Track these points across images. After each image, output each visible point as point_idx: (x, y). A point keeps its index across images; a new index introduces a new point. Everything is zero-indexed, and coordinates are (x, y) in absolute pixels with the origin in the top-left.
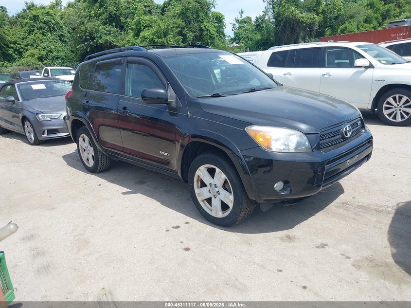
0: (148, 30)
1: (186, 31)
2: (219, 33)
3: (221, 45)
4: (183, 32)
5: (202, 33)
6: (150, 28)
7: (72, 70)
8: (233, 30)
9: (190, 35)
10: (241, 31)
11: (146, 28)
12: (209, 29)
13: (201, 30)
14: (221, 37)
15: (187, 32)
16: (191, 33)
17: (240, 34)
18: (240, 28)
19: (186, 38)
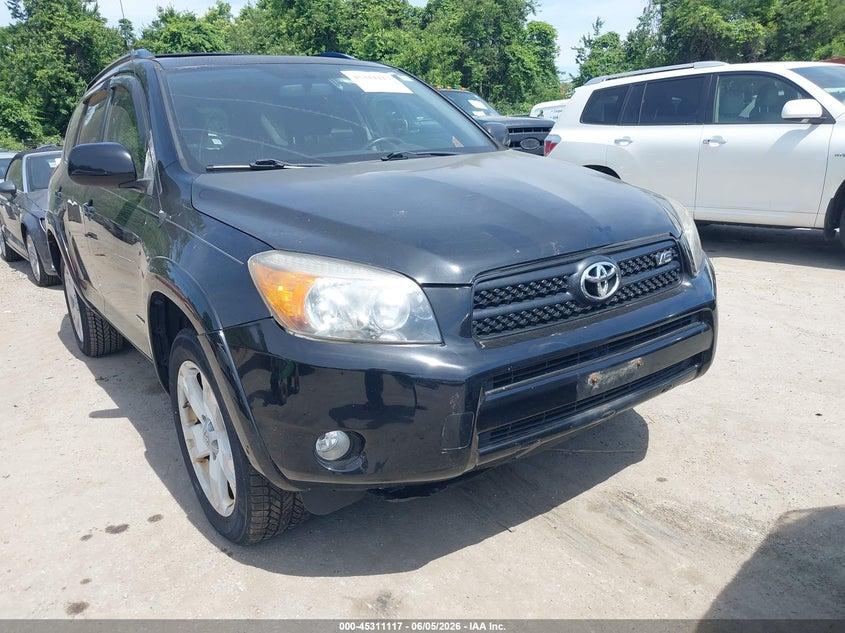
0: (390, 59)
1: (470, 62)
2: (544, 68)
3: (548, 91)
4: (465, 65)
5: (507, 67)
6: (393, 56)
7: (214, 137)
8: (578, 62)
9: (479, 71)
10: (595, 63)
11: (387, 56)
12: (522, 57)
13: (505, 60)
14: (547, 74)
15: (473, 63)
16: (481, 67)
17: (593, 69)
18: (592, 56)
19: (471, 77)
